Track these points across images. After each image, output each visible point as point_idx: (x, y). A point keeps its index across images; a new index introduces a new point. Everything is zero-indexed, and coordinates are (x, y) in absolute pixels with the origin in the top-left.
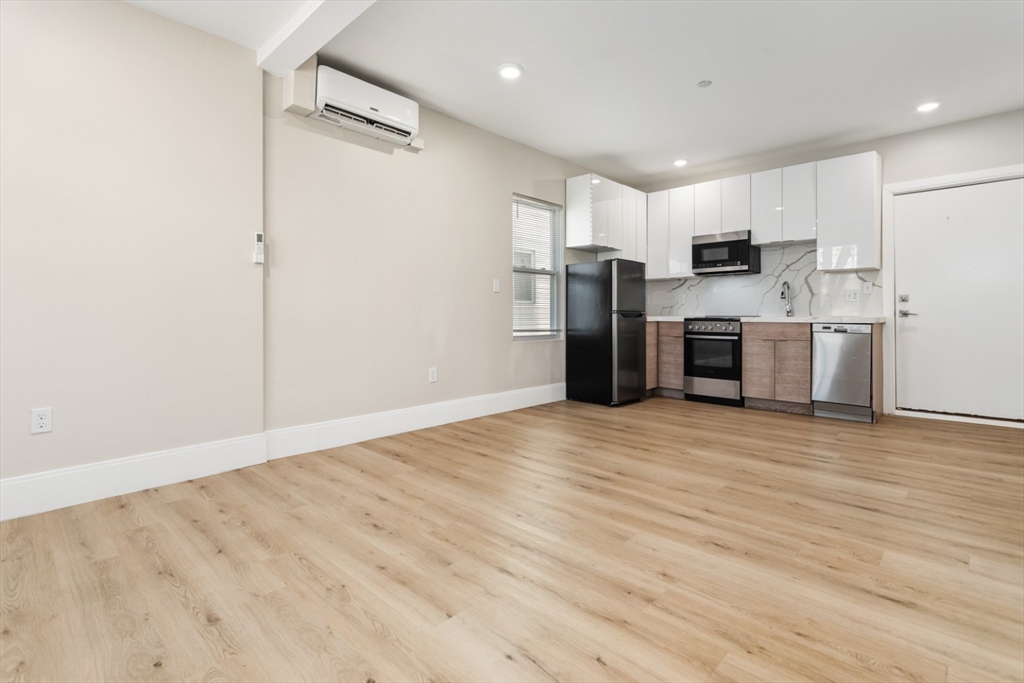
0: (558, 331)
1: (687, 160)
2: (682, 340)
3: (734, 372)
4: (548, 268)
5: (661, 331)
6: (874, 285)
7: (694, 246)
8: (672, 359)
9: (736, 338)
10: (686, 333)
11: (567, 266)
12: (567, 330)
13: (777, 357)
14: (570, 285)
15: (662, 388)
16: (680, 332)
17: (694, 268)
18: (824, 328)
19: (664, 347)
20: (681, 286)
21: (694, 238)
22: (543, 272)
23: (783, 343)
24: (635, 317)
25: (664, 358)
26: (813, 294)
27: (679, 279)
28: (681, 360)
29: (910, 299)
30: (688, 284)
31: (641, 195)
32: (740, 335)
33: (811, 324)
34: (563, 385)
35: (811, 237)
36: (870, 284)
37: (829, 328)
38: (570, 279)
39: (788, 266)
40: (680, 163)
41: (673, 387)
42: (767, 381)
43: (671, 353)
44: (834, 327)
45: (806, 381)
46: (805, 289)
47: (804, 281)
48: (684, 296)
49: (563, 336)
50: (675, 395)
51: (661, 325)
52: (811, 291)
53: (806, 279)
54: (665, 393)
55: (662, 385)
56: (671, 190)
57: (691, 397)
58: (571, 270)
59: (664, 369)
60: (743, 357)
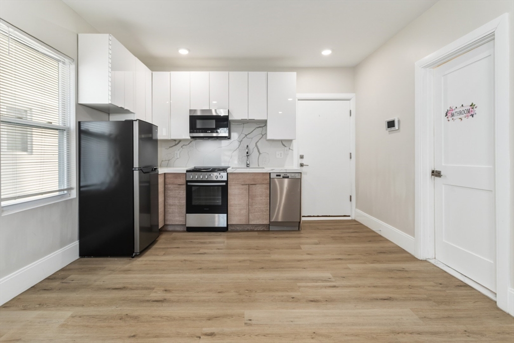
0: (69, 189)
1: (189, 50)
2: (184, 187)
3: (223, 208)
4: (57, 122)
5: (166, 180)
6: (289, 149)
7: (190, 116)
8: (177, 202)
9: (224, 184)
10: (187, 182)
11: (79, 123)
12: (80, 187)
13: (251, 196)
14: (83, 143)
15: (167, 225)
16: (183, 181)
17: (190, 132)
18: (277, 176)
19: (170, 193)
20: (176, 145)
21: (191, 111)
22: (49, 127)
23: (254, 186)
24: (150, 172)
25: (170, 201)
26: (260, 153)
27: (175, 140)
28: (184, 202)
29: (304, 157)
30: (181, 144)
31: (148, 71)
32: (226, 182)
33: (270, 173)
34: (76, 243)
35: (264, 118)
36: (288, 148)
37: (280, 176)
38: (82, 136)
39: (246, 135)
40: (183, 52)
41: (177, 223)
42: (244, 212)
43: (175, 197)
44: (282, 175)
45: (267, 210)
46: (256, 150)
47: (255, 145)
48: (179, 152)
49: (74, 194)
50: (178, 229)
51: (167, 176)
52: (259, 151)
53: (256, 144)
54: (170, 228)
55: (168, 223)
56: (172, 73)
57: (190, 230)
58: (83, 127)
59: (170, 210)
60: (229, 197)
